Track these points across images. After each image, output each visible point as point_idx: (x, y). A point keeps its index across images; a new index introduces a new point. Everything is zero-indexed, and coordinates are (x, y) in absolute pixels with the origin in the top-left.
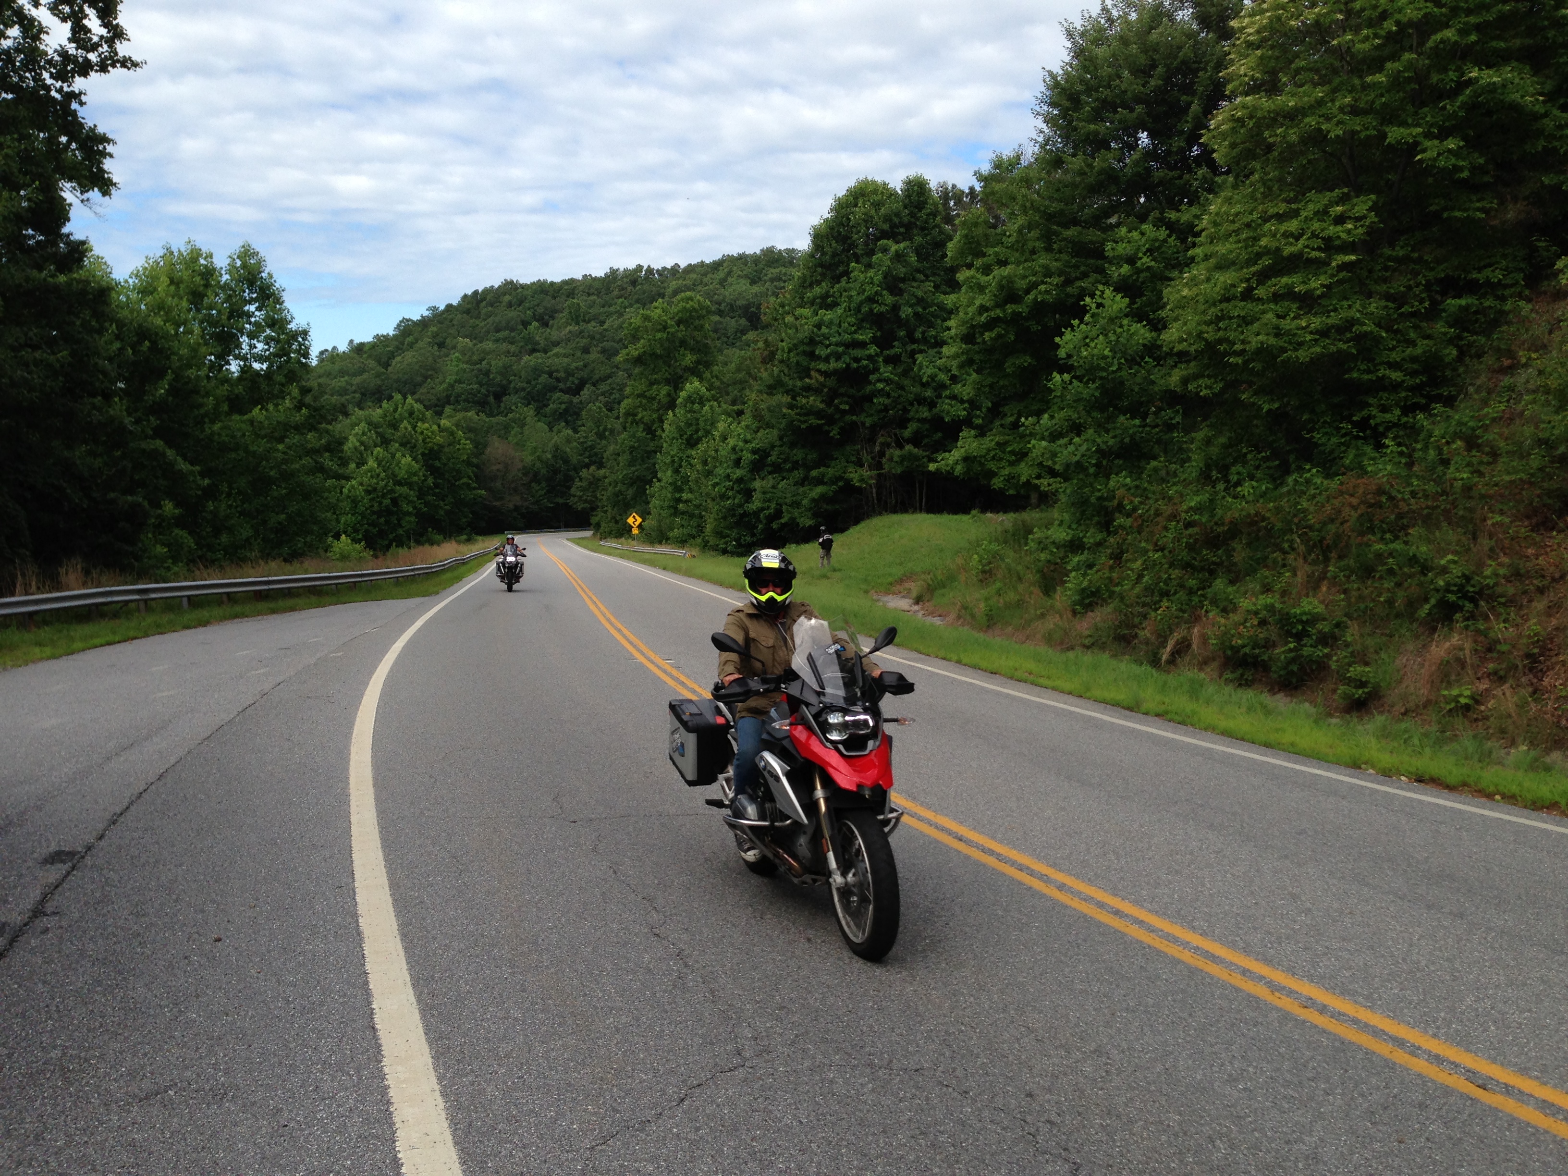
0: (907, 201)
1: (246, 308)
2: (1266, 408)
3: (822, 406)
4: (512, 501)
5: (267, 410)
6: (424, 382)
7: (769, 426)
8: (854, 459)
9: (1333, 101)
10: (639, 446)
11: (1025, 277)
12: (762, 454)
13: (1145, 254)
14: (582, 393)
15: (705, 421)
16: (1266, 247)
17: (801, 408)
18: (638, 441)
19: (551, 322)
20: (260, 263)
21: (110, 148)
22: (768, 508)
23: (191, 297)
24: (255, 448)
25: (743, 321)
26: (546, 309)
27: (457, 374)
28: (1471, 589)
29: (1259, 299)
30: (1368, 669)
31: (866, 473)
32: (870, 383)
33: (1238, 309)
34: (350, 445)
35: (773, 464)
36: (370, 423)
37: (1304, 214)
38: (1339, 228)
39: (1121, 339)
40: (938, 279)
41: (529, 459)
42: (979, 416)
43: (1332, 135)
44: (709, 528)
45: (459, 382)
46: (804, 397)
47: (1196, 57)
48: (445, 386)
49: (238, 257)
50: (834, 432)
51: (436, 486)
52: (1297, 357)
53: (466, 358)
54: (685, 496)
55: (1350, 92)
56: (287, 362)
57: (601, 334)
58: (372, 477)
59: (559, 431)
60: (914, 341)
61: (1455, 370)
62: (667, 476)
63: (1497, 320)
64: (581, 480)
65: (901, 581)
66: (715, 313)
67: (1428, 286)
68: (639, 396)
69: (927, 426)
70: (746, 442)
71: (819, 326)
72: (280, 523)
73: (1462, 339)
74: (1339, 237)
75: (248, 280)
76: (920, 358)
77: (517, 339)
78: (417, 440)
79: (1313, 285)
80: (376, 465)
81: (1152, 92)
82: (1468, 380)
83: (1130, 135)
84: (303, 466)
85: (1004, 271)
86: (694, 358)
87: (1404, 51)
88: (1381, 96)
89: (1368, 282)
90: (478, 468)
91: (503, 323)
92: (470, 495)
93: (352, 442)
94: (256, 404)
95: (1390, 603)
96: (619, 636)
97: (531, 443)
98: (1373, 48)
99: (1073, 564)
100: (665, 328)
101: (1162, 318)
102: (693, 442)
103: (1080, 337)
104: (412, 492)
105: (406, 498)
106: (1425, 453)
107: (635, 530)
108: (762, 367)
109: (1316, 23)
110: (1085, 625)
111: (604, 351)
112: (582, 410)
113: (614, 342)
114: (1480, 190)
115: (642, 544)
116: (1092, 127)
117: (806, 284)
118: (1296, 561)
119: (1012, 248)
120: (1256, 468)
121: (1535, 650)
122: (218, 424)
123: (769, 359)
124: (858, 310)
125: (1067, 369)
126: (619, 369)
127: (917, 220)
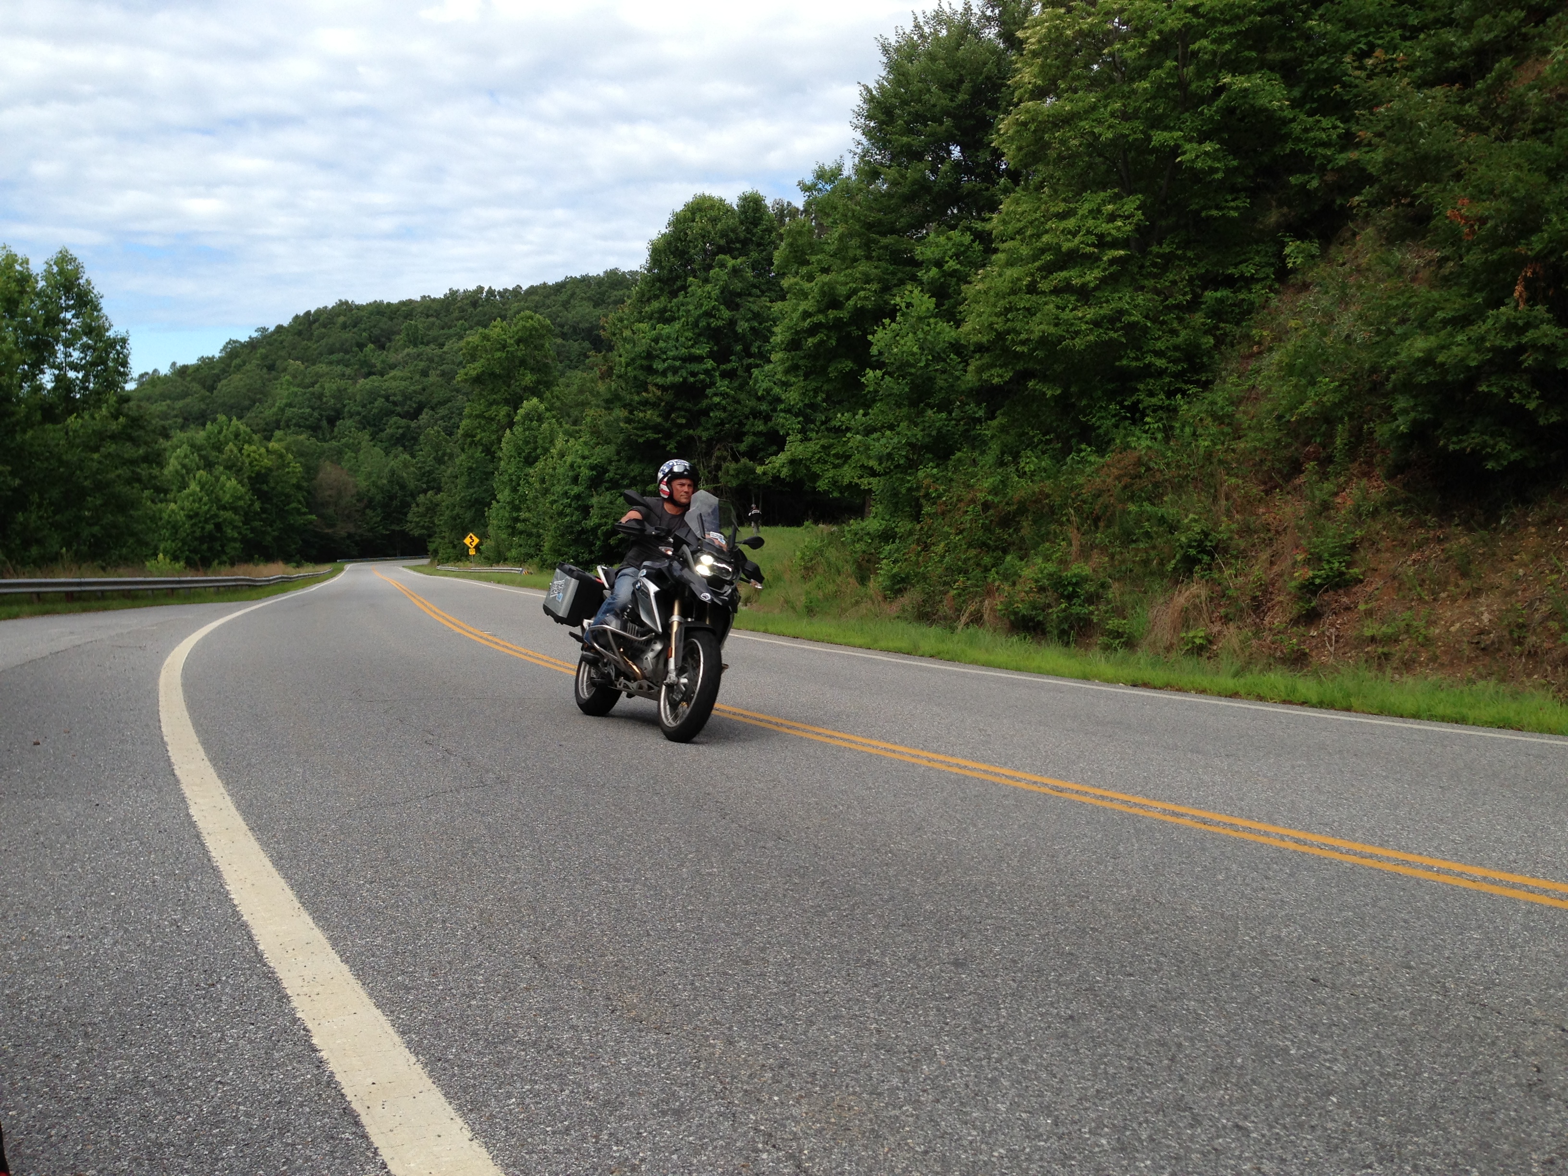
0: (742, 217)
1: (62, 315)
2: (1049, 393)
3: (659, 420)
4: (343, 529)
5: (82, 418)
6: (253, 406)
7: (608, 442)
9: (1105, 107)
10: (477, 468)
11: (846, 284)
12: (599, 471)
13: (951, 258)
14: (420, 417)
15: (544, 438)
16: (1048, 244)
17: (639, 422)
18: (477, 462)
19: (388, 344)
20: (78, 270)
22: (606, 524)
24: (69, 457)
25: (587, 344)
26: (382, 330)
27: (288, 398)
28: (1209, 544)
29: (1043, 292)
30: (1124, 622)
32: (707, 397)
33: (1024, 301)
34: (171, 468)
35: (611, 480)
36: (193, 446)
37: (1080, 212)
38: (1111, 225)
39: (929, 337)
40: (771, 295)
41: (363, 484)
42: (813, 430)
43: (1103, 138)
44: (546, 546)
45: (290, 405)
46: (641, 411)
47: (999, 70)
48: (275, 409)
49: (56, 263)
50: (671, 446)
51: (264, 511)
52: (1074, 346)
53: (298, 381)
54: (523, 515)
55: (1121, 99)
56: (105, 370)
57: (440, 356)
58: (194, 501)
59: (396, 457)
60: (750, 355)
61: (1211, 357)
62: (504, 495)
63: (1245, 312)
64: (418, 505)
66: (556, 336)
67: (1191, 280)
68: (477, 416)
69: (762, 439)
70: (584, 458)
71: (656, 340)
72: (93, 536)
73: (1218, 329)
74: (1109, 234)
75: (65, 287)
76: (755, 372)
77: (352, 361)
78: (243, 463)
79: (1088, 278)
80: (198, 489)
81: (960, 106)
82: (1223, 365)
83: (942, 148)
84: (119, 476)
85: (826, 278)
86: (534, 378)
87: (1167, 58)
88: (1147, 101)
89: (1138, 277)
90: (309, 492)
91: (337, 345)
92: (300, 520)
93: (173, 464)
94: (71, 414)
95: (1146, 562)
96: (441, 620)
97: (366, 469)
98: (1140, 56)
99: (886, 553)
100: (504, 347)
101: (960, 312)
102: (531, 460)
103: (890, 335)
104: (237, 517)
105: (231, 523)
106: (1182, 431)
107: (472, 552)
108: (600, 382)
109: (1090, 33)
110: (894, 608)
111: (443, 374)
112: (420, 434)
113: (453, 363)
114: (1234, 190)
115: (479, 564)
116: (905, 139)
117: (644, 299)
118: (1072, 533)
119: (834, 255)
120: (1044, 453)
121: (1258, 594)
122: (30, 433)
123: (608, 374)
124: (696, 324)
125: (879, 365)
126: (458, 391)
127: (754, 235)
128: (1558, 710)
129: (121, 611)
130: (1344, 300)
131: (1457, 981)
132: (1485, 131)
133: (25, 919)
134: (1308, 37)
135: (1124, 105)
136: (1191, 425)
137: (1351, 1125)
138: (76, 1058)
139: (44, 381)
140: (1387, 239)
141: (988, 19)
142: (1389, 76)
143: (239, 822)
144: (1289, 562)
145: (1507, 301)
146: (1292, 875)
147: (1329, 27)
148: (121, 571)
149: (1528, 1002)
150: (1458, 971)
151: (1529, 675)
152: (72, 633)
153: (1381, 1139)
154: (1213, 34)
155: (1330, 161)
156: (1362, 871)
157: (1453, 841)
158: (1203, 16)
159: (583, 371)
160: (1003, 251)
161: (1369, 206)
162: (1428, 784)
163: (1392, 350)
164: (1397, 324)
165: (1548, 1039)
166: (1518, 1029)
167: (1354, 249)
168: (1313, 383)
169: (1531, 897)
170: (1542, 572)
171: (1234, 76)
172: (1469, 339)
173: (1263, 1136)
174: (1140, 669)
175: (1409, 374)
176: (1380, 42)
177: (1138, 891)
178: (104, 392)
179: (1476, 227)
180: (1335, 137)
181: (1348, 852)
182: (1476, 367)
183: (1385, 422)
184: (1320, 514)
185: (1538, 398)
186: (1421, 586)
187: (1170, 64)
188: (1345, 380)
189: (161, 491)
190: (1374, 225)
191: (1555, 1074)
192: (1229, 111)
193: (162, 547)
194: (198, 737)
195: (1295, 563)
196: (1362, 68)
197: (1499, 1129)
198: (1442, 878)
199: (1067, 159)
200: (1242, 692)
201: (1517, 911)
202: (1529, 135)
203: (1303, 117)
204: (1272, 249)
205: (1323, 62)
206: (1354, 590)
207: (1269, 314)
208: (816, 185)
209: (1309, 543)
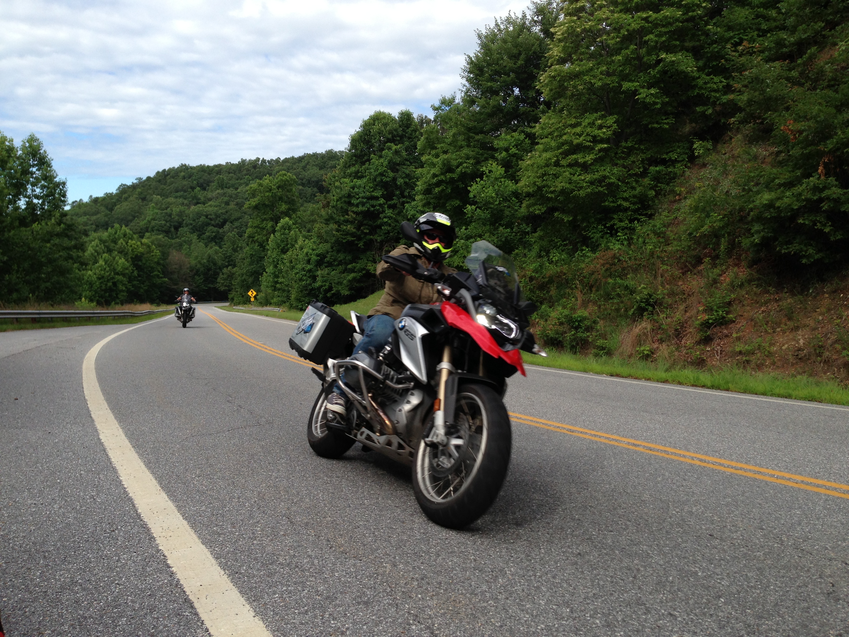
0: (401, 123)
1: (31, 169)
2: (566, 220)
3: (354, 230)
5: (41, 224)
6: (134, 219)
7: (326, 241)
8: (371, 259)
9: (598, 69)
10: (255, 255)
11: (456, 160)
12: (322, 257)
13: (513, 147)
14: (225, 227)
15: (292, 239)
16: (566, 140)
17: (343, 231)
18: (255, 251)
19: (207, 188)
20: (39, 145)
22: (325, 285)
24: (34, 245)
25: (315, 189)
26: (204, 180)
27: (153, 215)
28: (652, 301)
29: (563, 166)
30: (606, 342)
32: (380, 218)
33: (553, 170)
34: (89, 252)
35: (328, 262)
36: (101, 241)
37: (583, 124)
38: (600, 131)
39: (501, 189)
40: (415, 165)
41: (193, 262)
43: (596, 85)
44: (293, 297)
45: (154, 219)
46: (345, 225)
47: (541, 49)
48: (145, 221)
49: (28, 141)
50: (361, 244)
51: (139, 276)
52: (579, 194)
53: (158, 206)
54: (280, 280)
55: (606, 65)
56: (54, 199)
57: (236, 194)
58: (101, 270)
59: (211, 248)
60: (404, 197)
61: (653, 202)
62: (270, 269)
63: (672, 178)
64: (223, 274)
66: (299, 185)
67: (643, 161)
68: (255, 227)
70: (313, 250)
71: (353, 188)
72: (47, 288)
73: (657, 187)
74: (599, 136)
75: (32, 154)
76: (407, 205)
77: (188, 196)
78: (128, 250)
79: (587, 159)
80: (104, 263)
81: (519, 67)
82: (659, 206)
83: (509, 89)
84: (61, 256)
85: (446, 156)
86: (287, 207)
87: (631, 44)
88: (620, 66)
89: (614, 158)
90: (164, 266)
91: (180, 188)
92: (159, 281)
93: (90, 250)
94: (35, 222)
95: (618, 310)
96: (235, 335)
97: (195, 254)
98: (617, 43)
100: (271, 190)
101: (518, 176)
102: (284, 251)
103: (480, 187)
104: (125, 279)
105: (121, 282)
106: (637, 240)
107: (252, 299)
108: (322, 210)
109: (590, 30)
111: (237, 204)
112: (224, 236)
113: (243, 198)
114: (666, 114)
115: (255, 306)
116: (489, 84)
117: (347, 166)
118: (578, 293)
119: (450, 144)
120: (563, 251)
121: (678, 327)
122: (13, 232)
123: (327, 205)
124: (375, 180)
125: (474, 203)
126: (245, 213)
127: (407, 133)
128: (841, 392)
129: (62, 329)
130: (725, 173)
131: (788, 537)
132: (802, 85)
133: (11, 494)
134: (707, 34)
135: (608, 68)
136: (642, 237)
137: (731, 614)
138: (39, 570)
139: (20, 204)
140: (749, 141)
141: (535, 22)
142: (751, 55)
143: (126, 443)
144: (695, 311)
145: (813, 174)
146: (698, 478)
147: (719, 29)
148: (62, 307)
149: (827, 549)
150: (789, 531)
151: (825, 373)
152: (35, 340)
153: (748, 622)
154: (656, 32)
155: (718, 100)
156: (736, 477)
157: (785, 461)
158: (651, 22)
159: (313, 203)
160: (542, 144)
161: (739, 123)
162: (771, 431)
163: (751, 199)
164: (754, 186)
165: (838, 569)
166: (821, 563)
167: (731, 146)
168: (708, 216)
169: (828, 492)
170: (832, 318)
171: (667, 54)
172: (793, 194)
173: (684, 619)
174: (615, 367)
175: (760, 212)
176: (746, 37)
177: (615, 486)
178: (53, 210)
179: (797, 136)
180: (721, 87)
181: (728, 467)
182: (796, 209)
183: (748, 237)
184: (712, 286)
185: (830, 226)
186: (766, 324)
187: (633, 47)
188: (725, 215)
189: (83, 264)
190: (742, 133)
191: (842, 588)
192: (664, 72)
193: (84, 294)
194: (104, 397)
195: (698, 311)
196: (736, 51)
197: (812, 617)
198: (779, 481)
199: (577, 96)
200: (670, 380)
201: (820, 499)
202: (826, 88)
203: (704, 76)
204: (687, 145)
205: (715, 48)
206: (730, 326)
207: (685, 179)
208: (441, 107)
209: (706, 301)
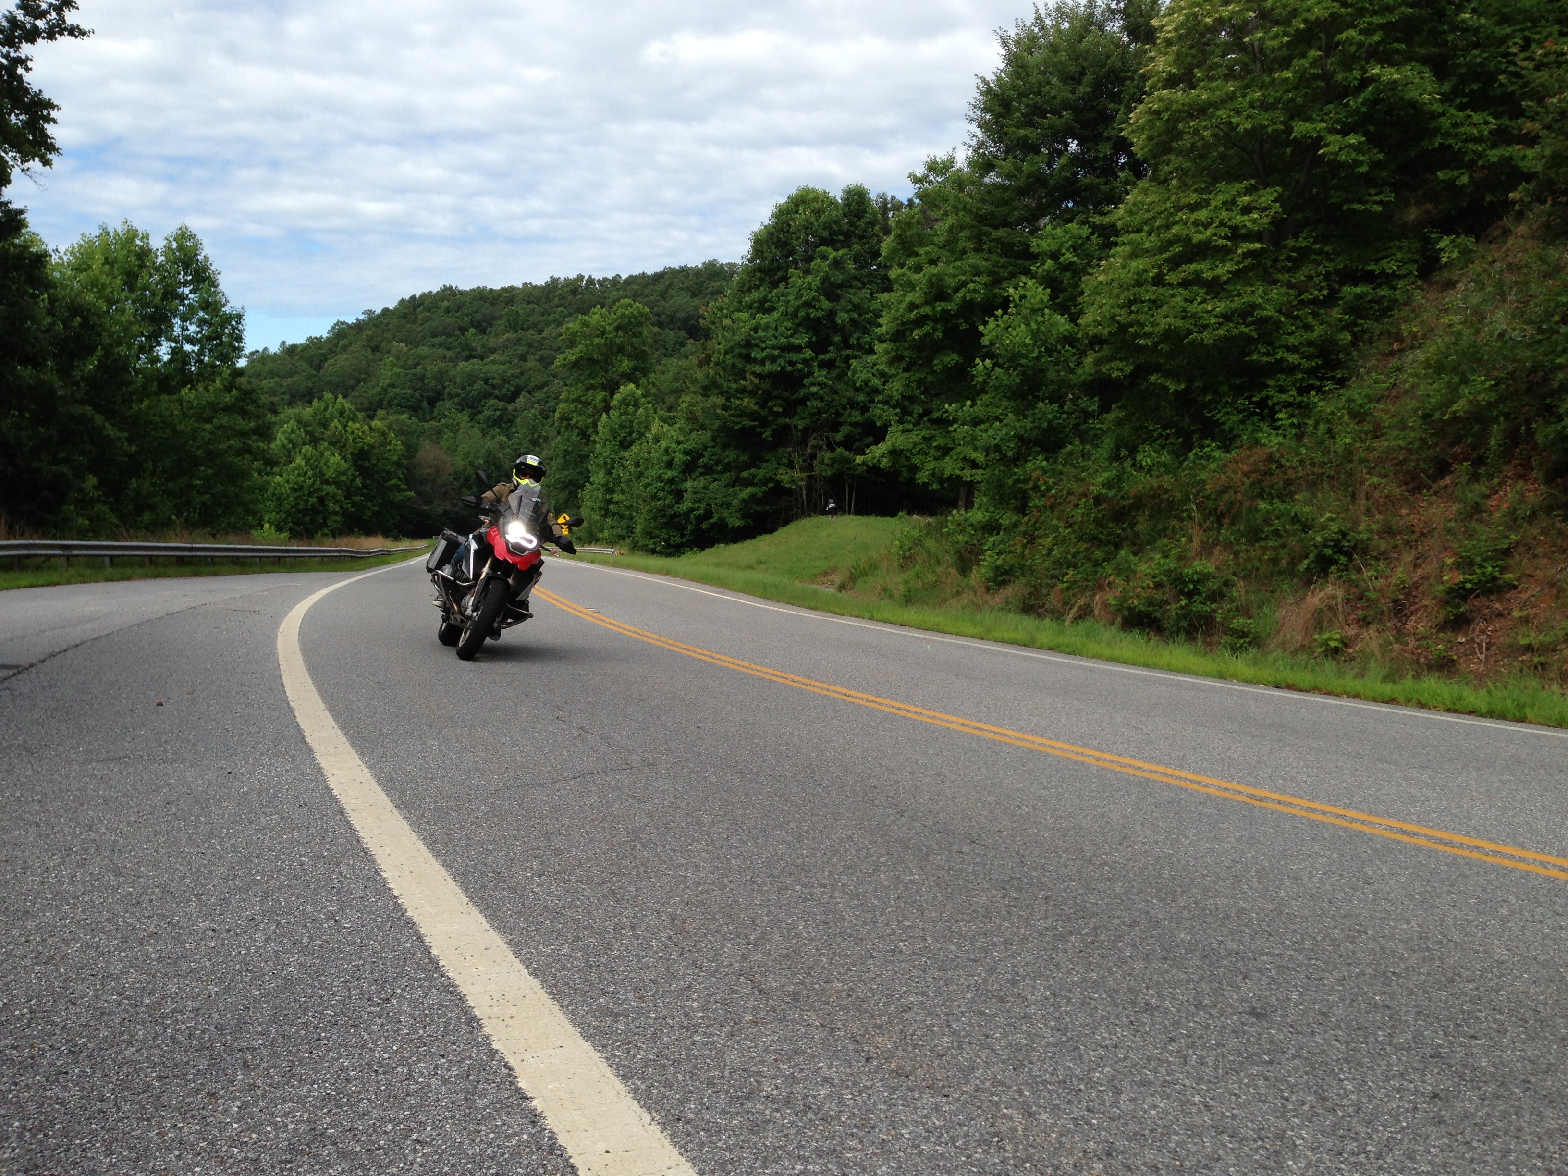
0: (846, 210)
1: (180, 290)
2: (1172, 387)
3: (755, 408)
4: (439, 508)
5: (196, 390)
6: (357, 385)
7: (703, 427)
8: (785, 461)
9: (1244, 96)
10: (572, 451)
11: (955, 276)
12: (695, 455)
13: (1068, 250)
14: (517, 400)
15: (640, 423)
16: (1177, 235)
17: (736, 409)
18: (573, 445)
19: (489, 329)
20: (197, 246)
21: (54, 114)
22: (699, 508)
23: (125, 277)
24: (183, 427)
25: (683, 334)
26: (484, 315)
27: (391, 378)
28: (1347, 544)
29: (1171, 285)
30: (1249, 621)
31: (797, 474)
32: (804, 386)
33: (1150, 293)
34: (278, 442)
35: (705, 466)
36: (299, 421)
37: (1213, 203)
38: (1246, 217)
39: (1042, 329)
40: (874, 287)
41: (460, 464)
42: (912, 422)
43: (1241, 129)
44: (639, 528)
45: (392, 386)
46: (738, 398)
47: (1123, 63)
48: (377, 389)
49: (175, 239)
50: (767, 434)
51: (365, 486)
52: (1202, 339)
53: (401, 363)
54: (617, 497)
55: (1261, 88)
56: (221, 344)
57: (539, 342)
58: (299, 475)
59: (493, 438)
60: (848, 346)
61: (1348, 354)
62: (599, 478)
63: (1386, 309)
65: (825, 574)
66: (653, 324)
67: (1328, 275)
68: (574, 401)
69: (859, 430)
70: (679, 443)
71: (755, 330)
72: (203, 503)
73: (1356, 325)
74: (1245, 226)
75: (183, 262)
76: (854, 363)
77: (453, 344)
78: (347, 440)
79: (1220, 271)
80: (303, 463)
81: (1081, 99)
82: (1360, 362)
83: (1059, 141)
84: (230, 447)
85: (934, 270)
86: (632, 364)
87: (1311, 48)
88: (1288, 91)
89: (1271, 270)
90: (408, 469)
91: (440, 329)
92: (399, 497)
93: (280, 438)
94: (185, 386)
95: (1275, 561)
97: (464, 448)
98: (1282, 46)
99: (989, 544)
100: (603, 333)
101: (1078, 305)
102: (626, 444)
103: (1002, 326)
104: (339, 492)
105: (334, 496)
106: (1316, 428)
108: (698, 370)
109: (1229, 21)
110: (997, 599)
111: (541, 359)
112: (516, 417)
113: (551, 349)
114: (1378, 184)
116: (1021, 132)
117: (745, 289)
118: (1193, 529)
119: (943, 247)
120: (1163, 447)
121: (1401, 597)
122: (146, 402)
123: (705, 362)
124: (795, 314)
125: (990, 356)
126: (555, 376)
127: (857, 228)
129: (230, 577)
133: (161, 907)
134: (1460, 30)
135: (1264, 95)
136: (1326, 422)
139: (160, 353)
140: (1542, 237)
141: (1113, 12)
142: (1558, 67)
144: (1435, 565)
147: (1483, 21)
148: (230, 538)
152: (185, 596)
154: (1362, 24)
155: (1480, 157)
158: (1351, 6)
159: (679, 359)
160: (1126, 243)
163: (1560, 348)
164: (1559, 323)
167: (1505, 248)
168: (1465, 381)
171: (1382, 67)
174: (1278, 670)
176: (1537, 37)
177: (1419, 926)
178: (219, 365)
180: (1486, 133)
184: (1471, 517)
187: (1314, 53)
188: (1501, 379)
189: (268, 464)
190: (1528, 222)
192: (1373, 103)
193: (266, 517)
195: (1444, 566)
196: (1529, 58)
199: (1198, 152)
203: (1453, 111)
204: (1416, 245)
205: (1477, 56)
206: (1508, 596)
207: (1413, 311)
208: (927, 176)
209: (1460, 547)
